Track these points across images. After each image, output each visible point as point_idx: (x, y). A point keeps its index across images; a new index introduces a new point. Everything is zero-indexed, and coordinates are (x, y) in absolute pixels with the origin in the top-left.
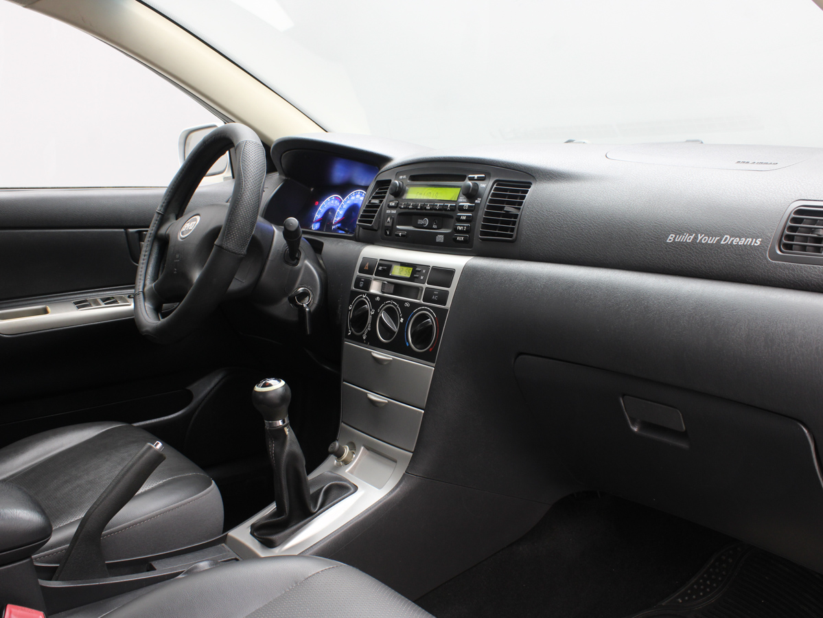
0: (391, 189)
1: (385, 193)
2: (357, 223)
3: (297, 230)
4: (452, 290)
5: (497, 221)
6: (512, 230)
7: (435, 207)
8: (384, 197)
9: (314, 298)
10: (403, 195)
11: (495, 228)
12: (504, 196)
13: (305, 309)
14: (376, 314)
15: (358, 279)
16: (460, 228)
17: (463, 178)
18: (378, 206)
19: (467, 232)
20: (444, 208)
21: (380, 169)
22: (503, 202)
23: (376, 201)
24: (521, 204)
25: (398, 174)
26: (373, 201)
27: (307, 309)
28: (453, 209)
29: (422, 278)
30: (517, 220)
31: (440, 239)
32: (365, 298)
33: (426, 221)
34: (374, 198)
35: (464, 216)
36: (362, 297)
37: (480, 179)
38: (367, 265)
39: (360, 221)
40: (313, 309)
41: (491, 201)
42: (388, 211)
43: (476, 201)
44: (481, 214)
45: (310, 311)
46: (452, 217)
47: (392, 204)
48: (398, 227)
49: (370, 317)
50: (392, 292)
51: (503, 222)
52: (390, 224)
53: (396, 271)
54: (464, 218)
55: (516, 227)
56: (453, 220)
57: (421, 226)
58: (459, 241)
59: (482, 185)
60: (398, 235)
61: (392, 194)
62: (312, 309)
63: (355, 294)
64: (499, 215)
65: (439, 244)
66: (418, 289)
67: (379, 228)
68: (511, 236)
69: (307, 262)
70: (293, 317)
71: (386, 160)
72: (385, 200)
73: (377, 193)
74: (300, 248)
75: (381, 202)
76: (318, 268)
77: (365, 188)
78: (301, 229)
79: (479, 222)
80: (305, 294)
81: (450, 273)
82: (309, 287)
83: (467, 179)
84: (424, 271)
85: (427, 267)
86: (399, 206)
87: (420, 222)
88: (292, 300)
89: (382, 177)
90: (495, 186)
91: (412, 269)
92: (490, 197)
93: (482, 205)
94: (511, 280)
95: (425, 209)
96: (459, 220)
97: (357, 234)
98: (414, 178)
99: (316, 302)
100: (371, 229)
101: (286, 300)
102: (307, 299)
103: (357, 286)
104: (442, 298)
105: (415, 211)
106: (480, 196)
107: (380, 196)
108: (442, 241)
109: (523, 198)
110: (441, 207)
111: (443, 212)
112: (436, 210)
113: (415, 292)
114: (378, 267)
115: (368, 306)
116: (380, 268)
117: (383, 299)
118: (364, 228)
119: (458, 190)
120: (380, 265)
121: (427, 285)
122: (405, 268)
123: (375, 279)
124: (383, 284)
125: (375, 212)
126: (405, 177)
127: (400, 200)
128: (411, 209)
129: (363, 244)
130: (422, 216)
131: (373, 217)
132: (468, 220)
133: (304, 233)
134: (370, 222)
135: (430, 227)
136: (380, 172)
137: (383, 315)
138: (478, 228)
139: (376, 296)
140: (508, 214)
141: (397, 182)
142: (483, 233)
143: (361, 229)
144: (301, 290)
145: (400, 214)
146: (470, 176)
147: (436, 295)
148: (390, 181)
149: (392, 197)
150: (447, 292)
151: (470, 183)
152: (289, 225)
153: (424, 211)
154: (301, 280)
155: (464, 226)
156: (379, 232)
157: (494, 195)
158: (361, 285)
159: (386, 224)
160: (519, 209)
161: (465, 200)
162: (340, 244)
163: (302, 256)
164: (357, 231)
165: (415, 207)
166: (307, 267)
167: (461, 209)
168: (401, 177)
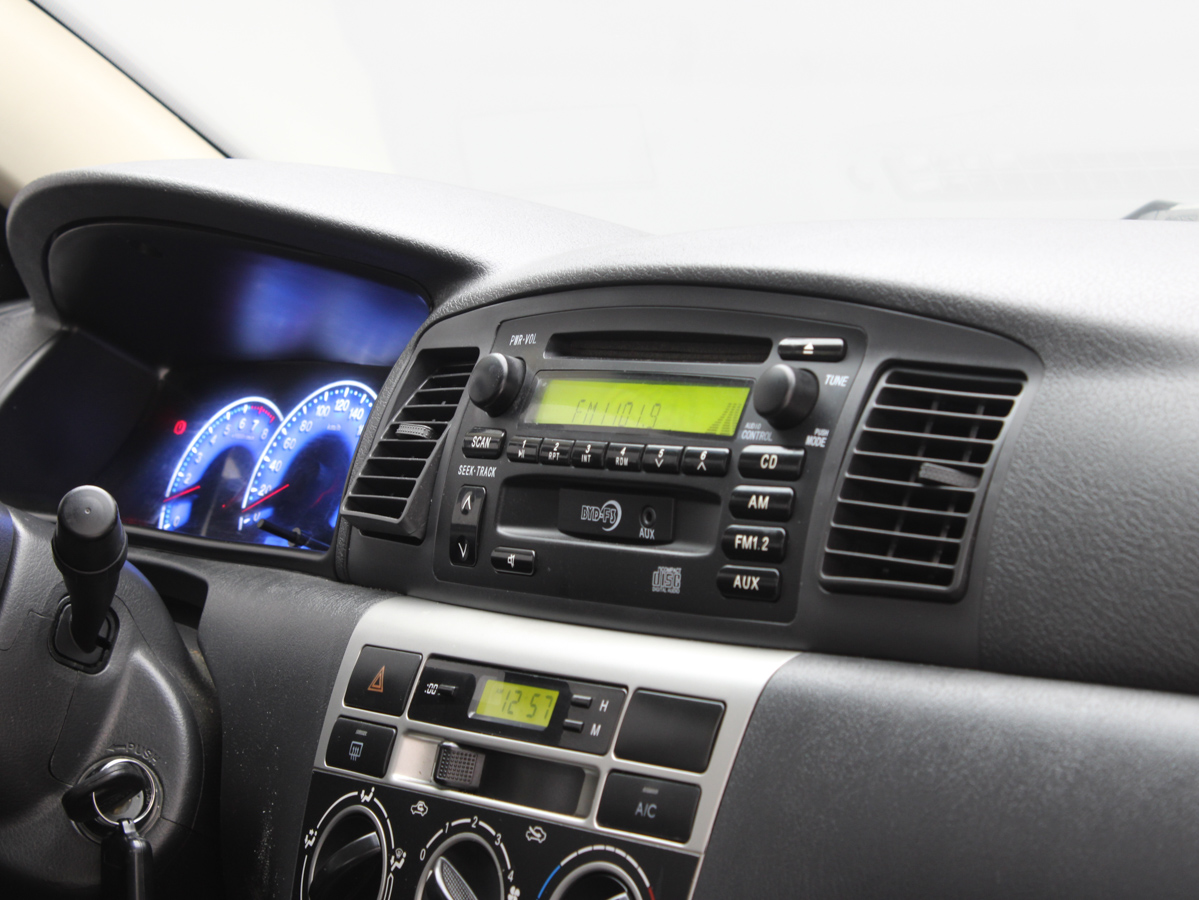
0: (479, 384)
1: (456, 397)
2: (344, 510)
3: (110, 534)
4: (713, 782)
5: (888, 519)
6: (950, 553)
7: (647, 458)
8: (449, 414)
9: (163, 800)
10: (524, 406)
11: (881, 544)
12: (918, 423)
13: (128, 845)
14: (414, 868)
15: (345, 731)
16: (747, 542)
17: (758, 350)
18: (424, 449)
19: (773, 556)
20: (683, 464)
21: (432, 306)
22: (912, 446)
23: (420, 430)
24: (982, 454)
25: (504, 329)
26: (409, 428)
27: (137, 844)
28: (719, 468)
29: (595, 730)
30: (970, 516)
31: (667, 580)
32: (371, 805)
33: (613, 512)
34: (410, 415)
35: (760, 494)
36: (356, 800)
37: (824, 355)
38: (381, 674)
39: (353, 504)
40: (159, 839)
41: (868, 440)
42: (466, 470)
43: (810, 441)
44: (828, 491)
45: (147, 852)
46: (713, 499)
47: (483, 442)
48: (503, 531)
49: (387, 881)
50: (476, 782)
51: (912, 523)
52: (472, 519)
53: (493, 701)
54: (764, 503)
55: (964, 542)
56: (718, 513)
57: (595, 532)
58: (740, 591)
59: (833, 378)
60: (502, 563)
61: (480, 405)
62: (157, 842)
63: (326, 788)
64: (896, 495)
65: (665, 601)
66: (577, 773)
67: (425, 534)
68: (945, 577)
69: (140, 658)
70: (83, 875)
71: (458, 270)
72: (452, 426)
73: (421, 398)
74: (115, 604)
75: (437, 431)
76: (185, 682)
77: (376, 375)
78: (125, 530)
79: (822, 521)
80: (129, 784)
81: (705, 714)
82: (146, 755)
83: (774, 354)
84: (604, 705)
85: (615, 689)
86: (510, 449)
87: (590, 513)
88: (77, 806)
89: (445, 337)
90: (882, 383)
91: (555, 694)
92: (863, 427)
93: (833, 458)
94: (944, 747)
95: (611, 464)
96: (741, 510)
97: (340, 554)
98: (566, 345)
99: (174, 812)
100: (396, 535)
101: (53, 803)
102: (138, 801)
103: (337, 755)
104: (676, 815)
105: (571, 470)
106: (825, 421)
107: (433, 408)
108: (676, 590)
109: (994, 430)
110: (673, 460)
111: (681, 479)
112: (652, 468)
113: (569, 784)
114: (422, 686)
115: (379, 837)
116: (432, 689)
117: (443, 811)
118: (370, 530)
119: (739, 396)
120: (429, 676)
121: (612, 760)
122: (529, 691)
123: (411, 732)
124: (443, 751)
125: (415, 470)
126: (531, 338)
127: (512, 427)
128: (554, 462)
129: (362, 592)
130: (600, 490)
131: (406, 489)
132: (779, 511)
133: (136, 541)
134: (395, 509)
135: (626, 535)
136: (434, 316)
137: (440, 873)
138: (817, 544)
139: (411, 796)
140: (933, 494)
141: (500, 358)
142: (834, 565)
143: (356, 533)
144: (114, 766)
145: (511, 483)
146: (786, 342)
147: (648, 799)
148: (474, 353)
149: (481, 415)
150: (693, 792)
151: (787, 370)
152: (77, 514)
153: (607, 473)
154: (118, 729)
155: (761, 535)
156: (430, 548)
157: (877, 418)
158: (355, 754)
159: (457, 518)
160: (978, 473)
161: (766, 435)
162: (274, 589)
163: (123, 634)
164: (341, 540)
165: (571, 457)
166: (141, 679)
167: (752, 469)
168: (517, 339)
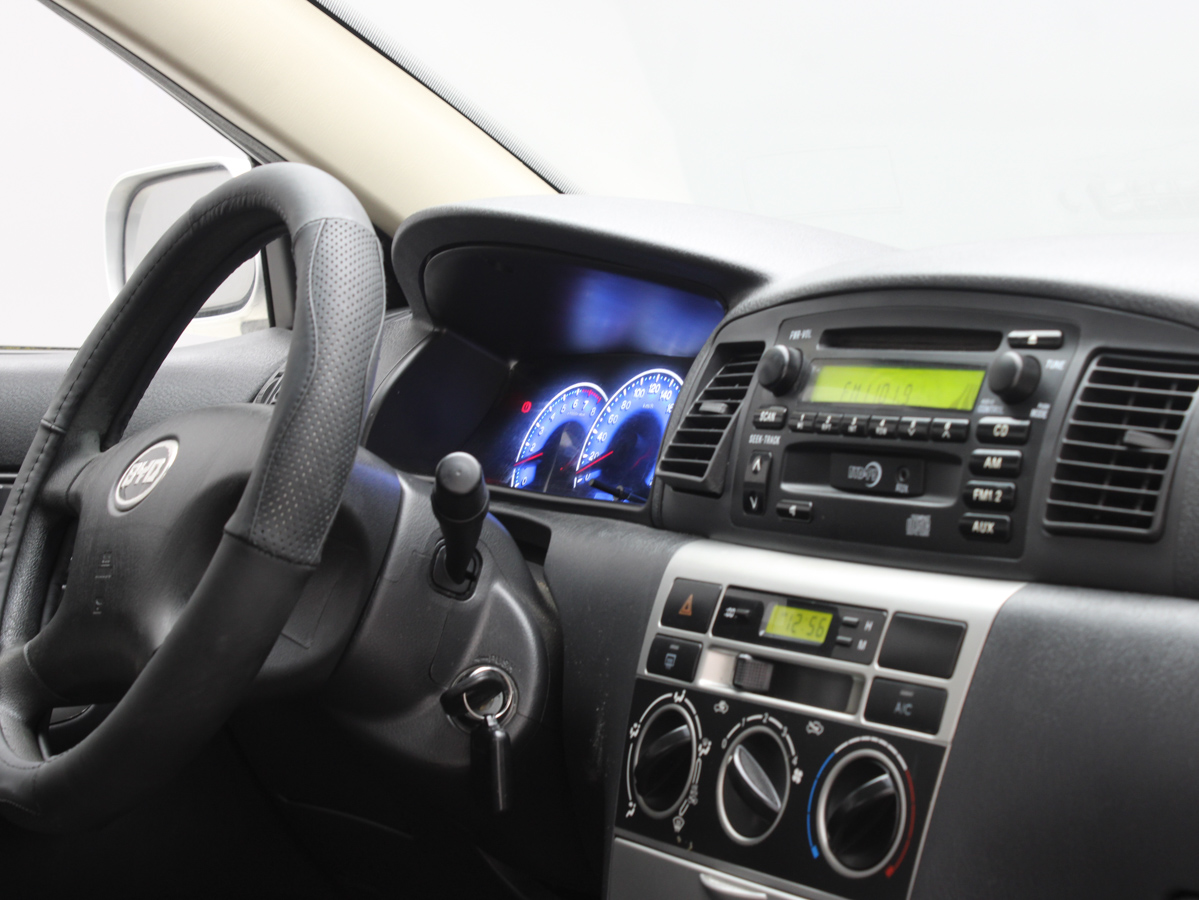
0: (766, 370)
1: (747, 381)
2: (658, 470)
3: (476, 491)
4: (957, 687)
5: (1099, 476)
6: (1150, 503)
7: (902, 428)
8: (741, 394)
9: (518, 699)
10: (802, 387)
11: (1093, 496)
12: (1123, 398)
13: (491, 735)
14: (717, 755)
15: (661, 646)
16: (982, 495)
17: (991, 340)
18: (722, 422)
19: (1005, 506)
20: (930, 433)
21: (727, 308)
22: (1117, 417)
23: (718, 407)
24: (1176, 422)
25: (784, 327)
26: (710, 406)
27: (499, 734)
28: (960, 435)
29: (862, 645)
30: (1166, 473)
31: (920, 526)
32: (683, 704)
33: (875, 471)
34: (710, 395)
35: (994, 456)
36: (671, 700)
37: (1045, 344)
38: (689, 601)
39: (666, 466)
40: (515, 730)
41: (1081, 413)
42: (755, 439)
43: (1034, 413)
44: (1050, 454)
45: (506, 739)
46: (955, 460)
47: (768, 416)
48: (786, 487)
49: (696, 765)
50: (766, 685)
51: (1118, 479)
52: (761, 478)
53: (779, 622)
54: (997, 463)
55: (1161, 494)
56: (960, 471)
57: (860, 487)
58: (978, 535)
59: (1053, 363)
60: (785, 513)
61: (768, 386)
62: (514, 732)
63: (650, 690)
64: (1105, 456)
65: (917, 542)
66: (847, 680)
67: (724, 489)
68: (1146, 522)
69: (499, 588)
70: (456, 757)
71: (744, 280)
72: (744, 404)
73: (718, 382)
74: (479, 546)
75: (732, 408)
76: (534, 608)
77: (682, 365)
78: (488, 488)
79: (1045, 477)
80: (491, 687)
81: (950, 633)
82: (504, 664)
83: (1004, 344)
84: (869, 626)
85: (877, 613)
86: (791, 422)
87: (856, 472)
88: (451, 704)
89: (738, 333)
90: (1093, 367)
91: (828, 617)
92: (1077, 402)
93: (1053, 427)
94: (1146, 659)
95: (873, 434)
96: (978, 469)
97: (656, 506)
98: (835, 338)
99: (526, 709)
100: (700, 491)
101: (432, 702)
102: (498, 700)
103: (655, 664)
104: (927, 712)
105: (840, 438)
106: (1046, 397)
107: (729, 389)
108: (926, 533)
109: (1184, 403)
110: (923, 430)
111: (929, 445)
112: (905, 436)
113: (840, 689)
114: (723, 610)
115: (690, 728)
116: (730, 613)
117: (740, 709)
118: (679, 487)
119: (976, 378)
120: (728, 602)
121: (876, 669)
122: (808, 614)
123: (714, 647)
124: (740, 663)
125: (715, 438)
126: (807, 334)
127: (792, 404)
128: (826, 432)
129: (674, 536)
130: (864, 454)
131: (708, 454)
132: (1008, 470)
133: (496, 497)
134: (699, 470)
135: (885, 490)
136: (729, 317)
137: (738, 758)
138: (1041, 496)
139: (716, 697)
140: (1135, 455)
141: (783, 349)
142: (1055, 512)
143: (668, 489)
144: (480, 672)
145: (791, 449)
146: (1015, 334)
147: (905, 700)
148: (760, 346)
149: (768, 395)
150: (940, 696)
151: (1015, 357)
152: (451, 475)
153: (869, 441)
154: (482, 643)
155: (995, 489)
156: (727, 501)
157: (1089, 394)
158: (669, 664)
159: (749, 477)
160: (1172, 438)
161: (999, 409)
162: (603, 534)
163: (486, 569)
164: (656, 495)
165: (840, 428)
166: (499, 603)
167: (987, 436)
168: (795, 335)
